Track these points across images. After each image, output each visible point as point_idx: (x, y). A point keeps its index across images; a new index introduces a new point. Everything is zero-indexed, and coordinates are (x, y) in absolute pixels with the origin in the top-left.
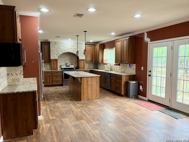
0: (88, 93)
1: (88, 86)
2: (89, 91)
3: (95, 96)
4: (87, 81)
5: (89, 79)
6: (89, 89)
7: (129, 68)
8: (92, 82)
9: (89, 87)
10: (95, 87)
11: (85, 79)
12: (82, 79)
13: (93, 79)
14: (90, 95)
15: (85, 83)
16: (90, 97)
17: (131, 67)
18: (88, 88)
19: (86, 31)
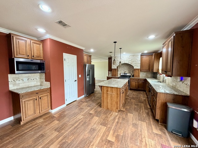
0: (107, 103)
1: (107, 95)
2: (108, 100)
3: (115, 108)
4: (107, 91)
5: (109, 89)
6: (109, 98)
7: (181, 82)
8: (112, 92)
9: (109, 96)
10: (116, 98)
11: (105, 88)
12: (102, 87)
13: (113, 89)
14: (109, 105)
15: (104, 92)
16: (109, 107)
17: (183, 81)
18: (107, 97)
19: (116, 42)
